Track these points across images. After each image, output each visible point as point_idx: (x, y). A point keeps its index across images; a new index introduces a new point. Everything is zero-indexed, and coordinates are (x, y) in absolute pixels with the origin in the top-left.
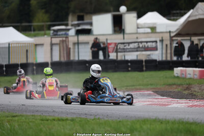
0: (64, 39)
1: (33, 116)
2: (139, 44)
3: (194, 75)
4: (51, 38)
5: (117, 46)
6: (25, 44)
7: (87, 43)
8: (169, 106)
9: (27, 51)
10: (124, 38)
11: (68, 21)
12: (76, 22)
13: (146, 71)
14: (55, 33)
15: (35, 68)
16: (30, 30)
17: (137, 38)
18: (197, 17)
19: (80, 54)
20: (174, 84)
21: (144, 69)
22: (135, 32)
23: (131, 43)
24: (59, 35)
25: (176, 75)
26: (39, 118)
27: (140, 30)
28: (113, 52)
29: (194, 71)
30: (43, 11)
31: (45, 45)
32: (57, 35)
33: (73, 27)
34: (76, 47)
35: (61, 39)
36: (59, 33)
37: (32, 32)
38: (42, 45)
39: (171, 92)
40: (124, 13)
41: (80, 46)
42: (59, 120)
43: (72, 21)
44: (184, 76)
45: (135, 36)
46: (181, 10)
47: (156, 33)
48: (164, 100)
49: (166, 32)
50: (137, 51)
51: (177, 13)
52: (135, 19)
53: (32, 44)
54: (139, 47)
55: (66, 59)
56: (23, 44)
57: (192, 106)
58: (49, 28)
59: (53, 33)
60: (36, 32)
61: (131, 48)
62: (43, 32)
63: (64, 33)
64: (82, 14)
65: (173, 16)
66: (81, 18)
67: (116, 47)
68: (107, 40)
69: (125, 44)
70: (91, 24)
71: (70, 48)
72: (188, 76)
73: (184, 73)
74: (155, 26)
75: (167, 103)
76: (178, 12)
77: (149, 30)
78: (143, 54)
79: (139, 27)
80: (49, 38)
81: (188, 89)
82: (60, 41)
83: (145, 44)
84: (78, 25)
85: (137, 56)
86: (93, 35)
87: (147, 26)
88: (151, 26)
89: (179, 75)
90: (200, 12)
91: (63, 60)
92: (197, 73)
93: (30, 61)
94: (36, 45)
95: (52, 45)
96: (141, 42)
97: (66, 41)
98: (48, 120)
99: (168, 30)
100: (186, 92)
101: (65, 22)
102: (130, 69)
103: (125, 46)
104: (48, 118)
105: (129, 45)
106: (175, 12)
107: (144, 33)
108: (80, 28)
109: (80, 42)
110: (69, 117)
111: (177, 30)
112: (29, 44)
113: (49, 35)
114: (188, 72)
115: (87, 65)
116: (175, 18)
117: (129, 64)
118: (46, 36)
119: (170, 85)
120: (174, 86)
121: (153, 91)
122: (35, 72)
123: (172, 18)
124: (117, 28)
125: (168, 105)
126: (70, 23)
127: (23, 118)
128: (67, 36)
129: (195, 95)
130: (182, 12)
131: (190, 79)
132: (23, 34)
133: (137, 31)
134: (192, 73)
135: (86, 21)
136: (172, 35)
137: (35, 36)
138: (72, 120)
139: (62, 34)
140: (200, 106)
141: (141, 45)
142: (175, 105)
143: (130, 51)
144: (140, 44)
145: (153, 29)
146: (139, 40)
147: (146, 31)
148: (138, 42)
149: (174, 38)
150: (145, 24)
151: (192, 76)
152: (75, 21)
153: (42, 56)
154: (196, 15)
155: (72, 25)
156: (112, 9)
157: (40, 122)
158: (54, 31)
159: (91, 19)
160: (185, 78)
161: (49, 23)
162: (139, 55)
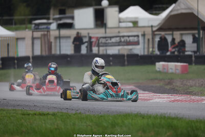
0: (46, 33)
1: (14, 110)
2: (120, 39)
3: (176, 69)
4: (33, 32)
5: (99, 41)
6: (6, 37)
7: (69, 37)
8: (151, 101)
9: (8, 45)
10: (106, 32)
11: (49, 14)
12: (58, 16)
13: (128, 65)
14: (37, 27)
15: (16, 61)
16: (12, 24)
17: (119, 32)
18: (179, 12)
19: (61, 48)
20: (156, 79)
21: (126, 63)
22: (117, 26)
23: (113, 37)
24: (41, 29)
25: (158, 70)
26: (20, 112)
27: (122, 25)
28: (94, 46)
29: (176, 66)
30: (25, 4)
31: (26, 39)
32: (38, 29)
33: (54, 21)
34: (58, 41)
35: (43, 33)
36: (40, 27)
37: (14, 26)
38: (23, 39)
39: (152, 87)
40: (106, 7)
41: (62, 41)
42: (40, 114)
43: (54, 15)
44: (166, 71)
45: (117, 30)
46: (163, 4)
47: (138, 27)
48: (145, 95)
49: (148, 27)
50: (119, 45)
51: (159, 8)
52: (117, 13)
53: (13, 37)
54: (121, 41)
55: (47, 53)
56: (4, 37)
57: (174, 101)
58: (30, 22)
59: (34, 27)
60: (18, 26)
61: (113, 43)
62: (24, 26)
63: (45, 26)
64: (63, 8)
65: (156, 10)
66: (62, 12)
67: (97, 42)
68: (88, 34)
69: (107, 39)
70: (73, 18)
71: (51, 42)
72: (170, 71)
73: (166, 68)
74: (136, 20)
75: (148, 98)
76: (160, 6)
77: (131, 25)
78: (125, 49)
79: (121, 21)
80: (31, 32)
81: (169, 83)
82: (42, 35)
83: (127, 38)
84: (60, 19)
85: (119, 50)
86: (75, 29)
87: (129, 20)
88: (133, 20)
89: (161, 70)
90: (183, 6)
91: (44, 54)
92: (179, 68)
93: (11, 55)
94: (17, 39)
95: (33, 39)
96: (123, 36)
97: (47, 35)
98: (29, 115)
99: (150, 25)
100: (168, 87)
101: (47, 16)
102: (111, 63)
103: (107, 40)
104: (29, 112)
105: (111, 40)
106: (157, 6)
107: (126, 28)
108: (62, 22)
109: (61, 35)
110: (51, 111)
111: (159, 24)
112: (11, 37)
113: (30, 29)
114: (170, 67)
115: (69, 59)
116: (157, 12)
117: (111, 59)
118: (27, 30)
119: (152, 80)
120: (156, 81)
121: (135, 86)
122: (16, 66)
123: (154, 12)
124: (99, 23)
125: (149, 100)
126: (51, 16)
127: (5, 113)
128: (48, 30)
129: (177, 90)
130: (164, 6)
131: (172, 73)
132: (5, 28)
133: (119, 25)
134: (174, 68)
135: (67, 15)
136: (154, 29)
137: (16, 30)
138: (54, 115)
139: (44, 28)
140: (181, 101)
141: (123, 40)
142: (157, 100)
143: (111, 46)
144: (122, 38)
145: (135, 23)
146: (121, 34)
147: (128, 26)
148: (120, 37)
149: (156, 33)
150: (127, 18)
151: (174, 71)
152: (56, 14)
153: (23, 50)
154: (178, 10)
155: (54, 19)
156: (94, 3)
157: (21, 116)
158: (36, 24)
159: (73, 13)
160: (167, 73)
161: (30, 17)
162: (121, 49)
